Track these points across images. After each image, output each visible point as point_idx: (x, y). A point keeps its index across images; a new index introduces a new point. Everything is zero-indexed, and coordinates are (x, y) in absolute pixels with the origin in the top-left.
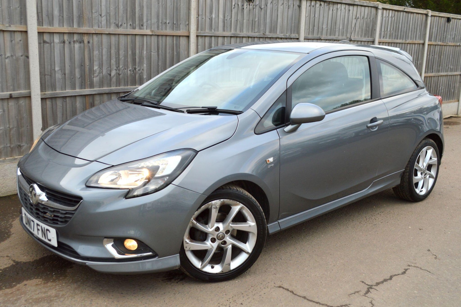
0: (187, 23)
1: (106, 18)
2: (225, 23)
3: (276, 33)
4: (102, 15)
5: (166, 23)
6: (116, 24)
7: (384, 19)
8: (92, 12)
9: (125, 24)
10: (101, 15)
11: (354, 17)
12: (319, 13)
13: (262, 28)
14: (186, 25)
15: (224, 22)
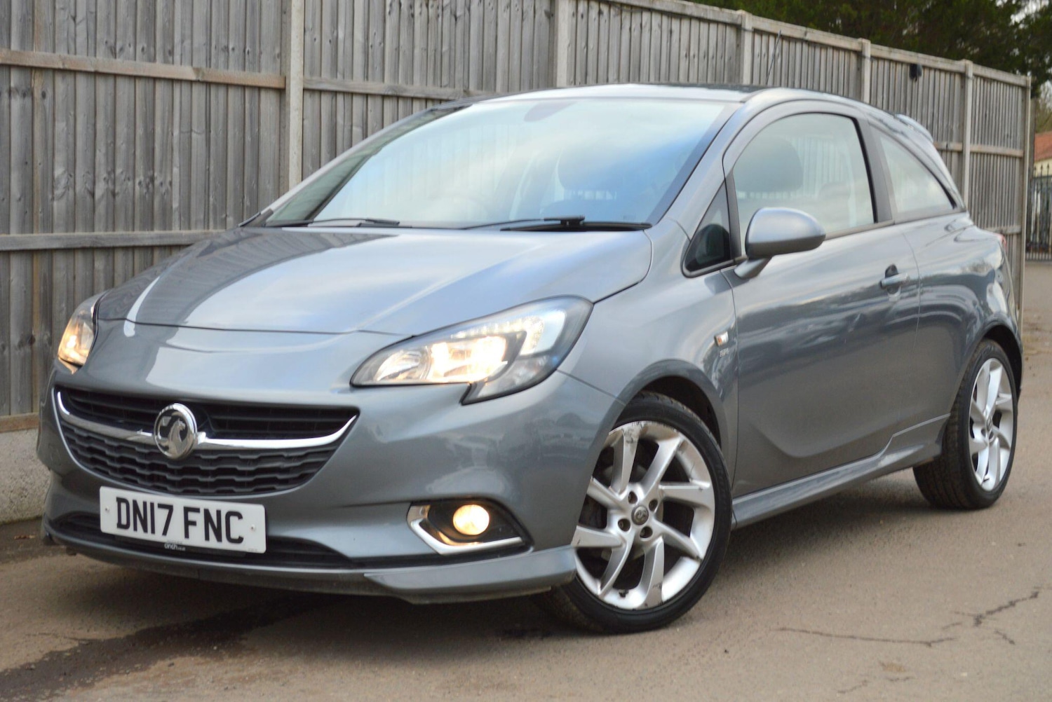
0: (277, 51)
1: (87, 27)
2: (370, 56)
3: (495, 90)
4: (78, 19)
5: (227, 48)
6: (109, 45)
7: (757, 60)
8: (54, 8)
9: (130, 45)
10: (74, 19)
11: (683, 53)
12: (596, 37)
13: (459, 75)
14: (274, 58)
15: (366, 54)
